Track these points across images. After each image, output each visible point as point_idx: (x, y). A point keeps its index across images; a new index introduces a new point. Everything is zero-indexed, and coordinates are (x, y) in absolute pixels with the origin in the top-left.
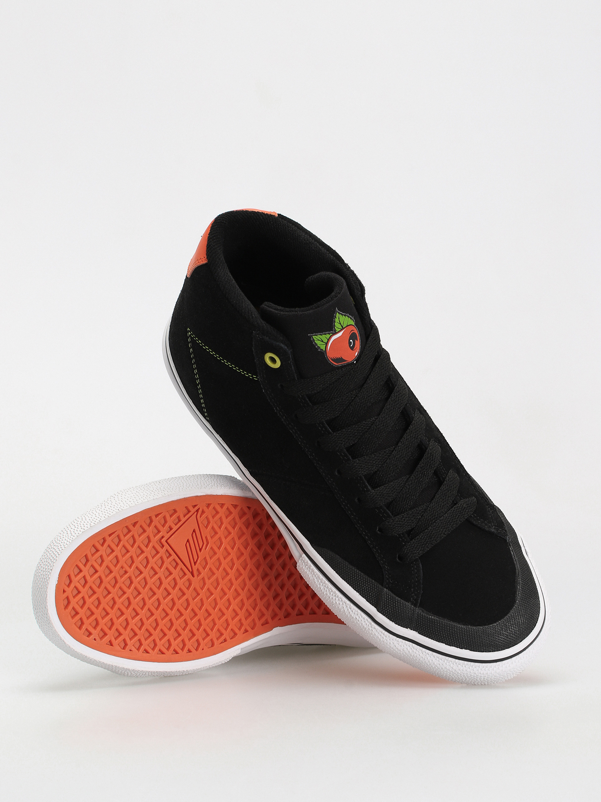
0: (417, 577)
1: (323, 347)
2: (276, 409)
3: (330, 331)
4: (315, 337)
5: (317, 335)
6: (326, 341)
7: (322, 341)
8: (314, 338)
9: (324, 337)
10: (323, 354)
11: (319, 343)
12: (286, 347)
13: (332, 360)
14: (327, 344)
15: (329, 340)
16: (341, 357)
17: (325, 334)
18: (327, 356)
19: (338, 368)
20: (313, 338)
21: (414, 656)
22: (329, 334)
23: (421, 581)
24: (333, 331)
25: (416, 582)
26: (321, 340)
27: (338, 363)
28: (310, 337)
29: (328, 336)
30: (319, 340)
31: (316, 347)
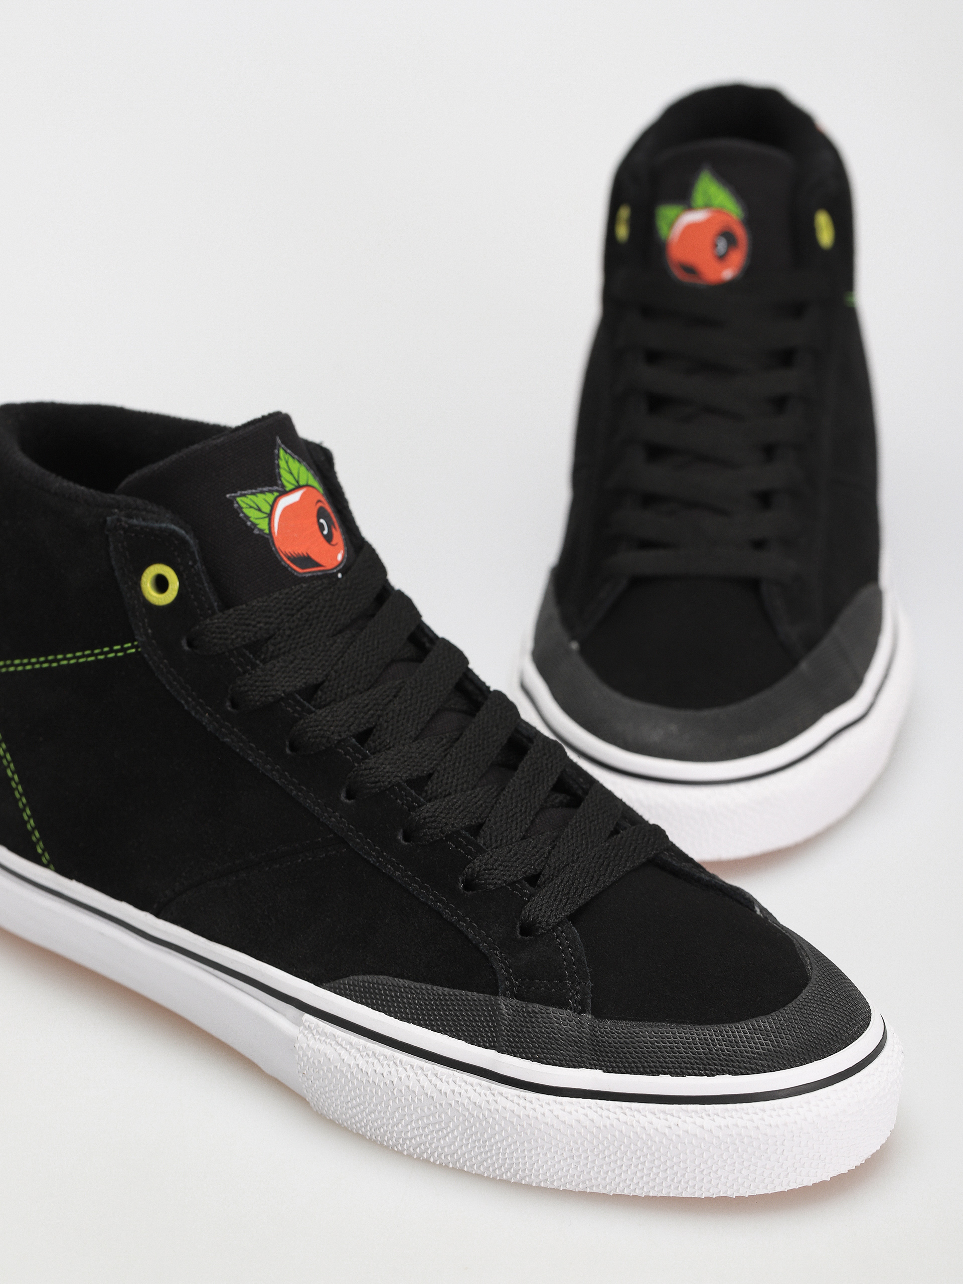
0: (572, 955)
1: (263, 525)
2: (187, 702)
3: (271, 486)
4: (242, 501)
5: (244, 495)
6: (267, 509)
7: (259, 510)
8: (240, 503)
9: (263, 499)
10: (264, 542)
11: (253, 514)
12: (183, 532)
13: (289, 558)
14: (270, 516)
15: (273, 506)
16: (307, 554)
17: (263, 492)
18: (276, 549)
19: (304, 580)
20: (237, 503)
21: (605, 1126)
22: (271, 492)
23: (584, 958)
24: (278, 486)
25: (574, 964)
26: (256, 507)
27: (302, 568)
28: (231, 502)
29: (270, 497)
30: (251, 507)
31: (249, 524)
